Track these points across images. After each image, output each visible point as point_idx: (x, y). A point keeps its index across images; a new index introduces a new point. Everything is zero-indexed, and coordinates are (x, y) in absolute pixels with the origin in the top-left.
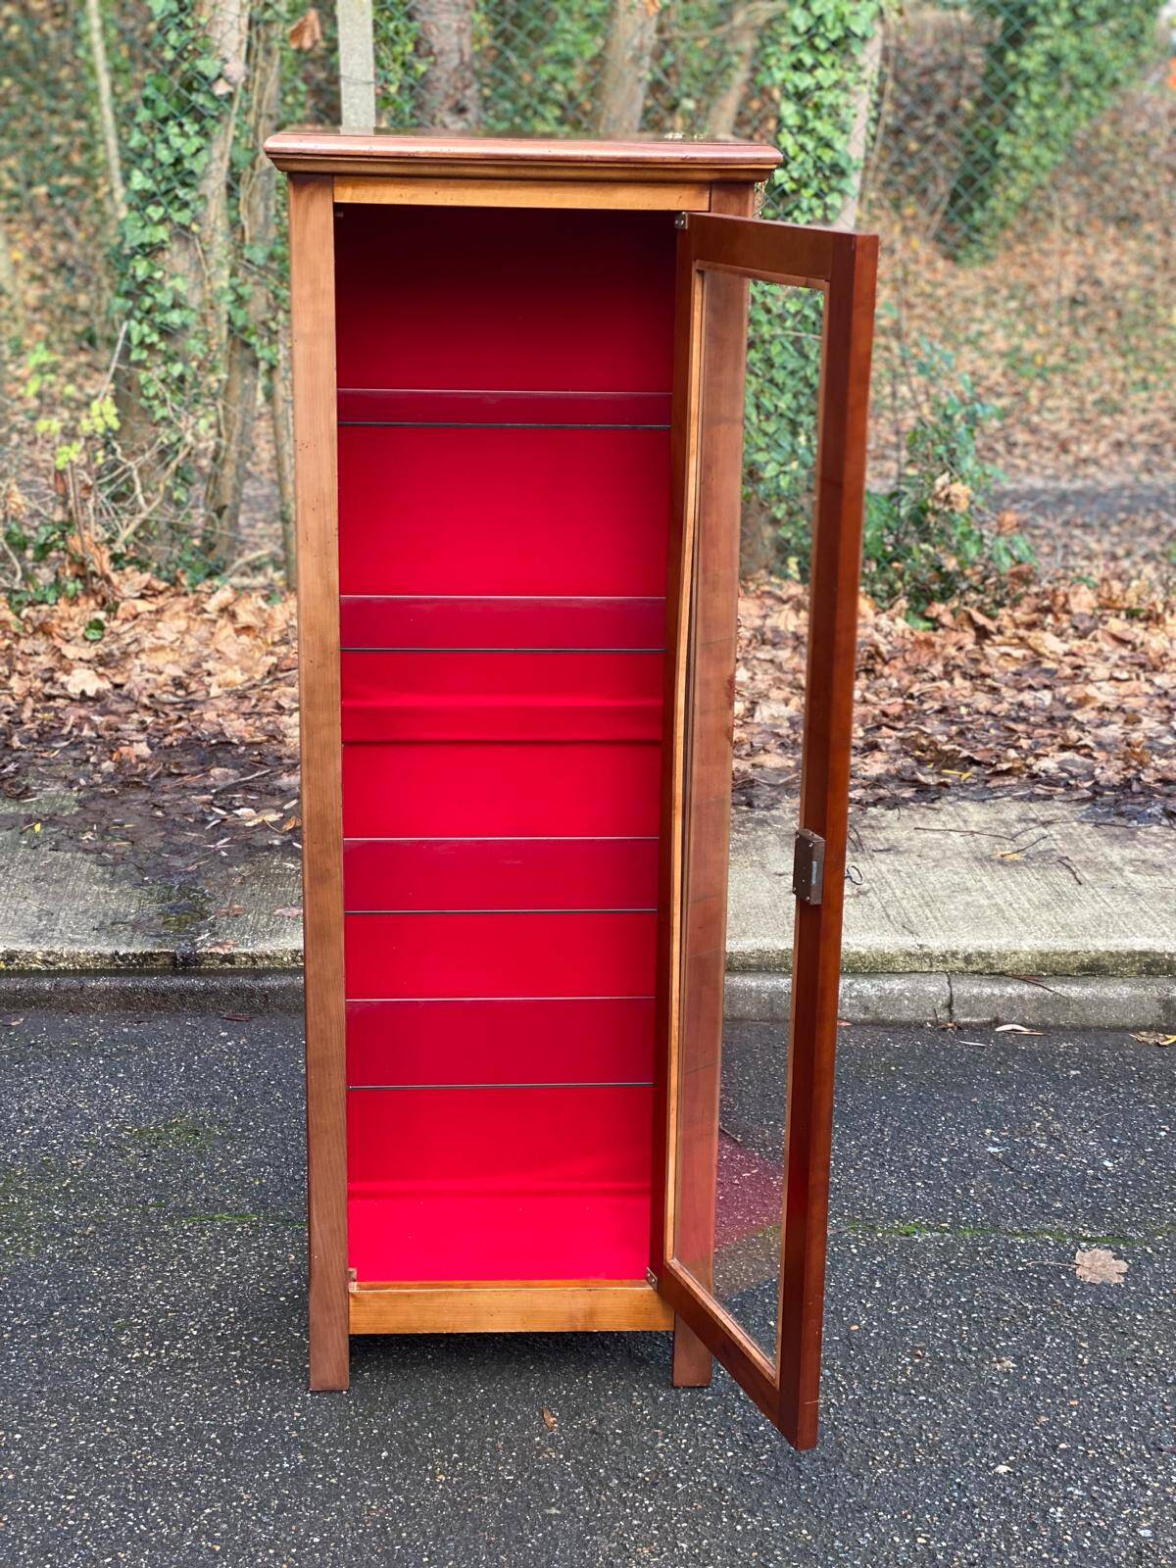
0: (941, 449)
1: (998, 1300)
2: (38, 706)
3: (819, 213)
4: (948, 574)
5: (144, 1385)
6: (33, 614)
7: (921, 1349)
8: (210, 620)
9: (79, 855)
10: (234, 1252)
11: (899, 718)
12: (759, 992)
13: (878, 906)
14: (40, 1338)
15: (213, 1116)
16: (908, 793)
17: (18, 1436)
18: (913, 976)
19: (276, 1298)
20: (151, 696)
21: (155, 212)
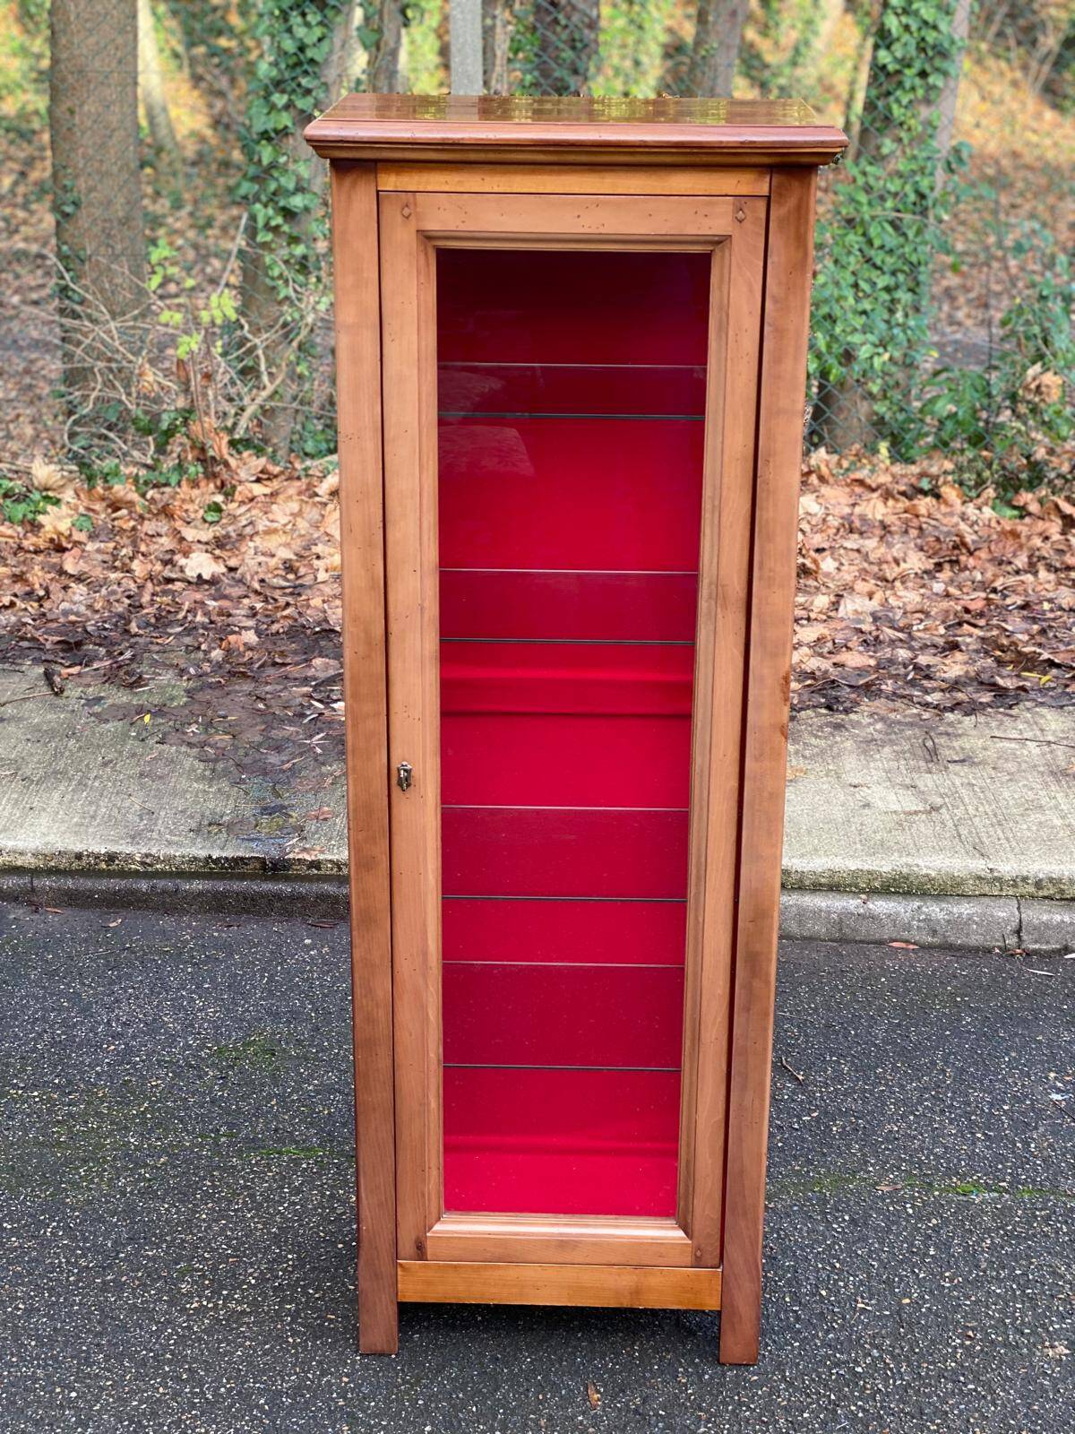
0: (1036, 329)
1: (1054, 1274)
2: (158, 589)
3: (920, 92)
4: (1037, 463)
5: (200, 1339)
6: (157, 496)
7: (973, 1329)
8: (321, 503)
9: (183, 749)
10: (298, 1191)
11: (981, 615)
12: (829, 913)
13: (950, 824)
14: (104, 1282)
15: (290, 1034)
16: (986, 698)
17: (74, 1394)
18: (984, 900)
19: (334, 1244)
20: (262, 581)
21: (280, 99)
